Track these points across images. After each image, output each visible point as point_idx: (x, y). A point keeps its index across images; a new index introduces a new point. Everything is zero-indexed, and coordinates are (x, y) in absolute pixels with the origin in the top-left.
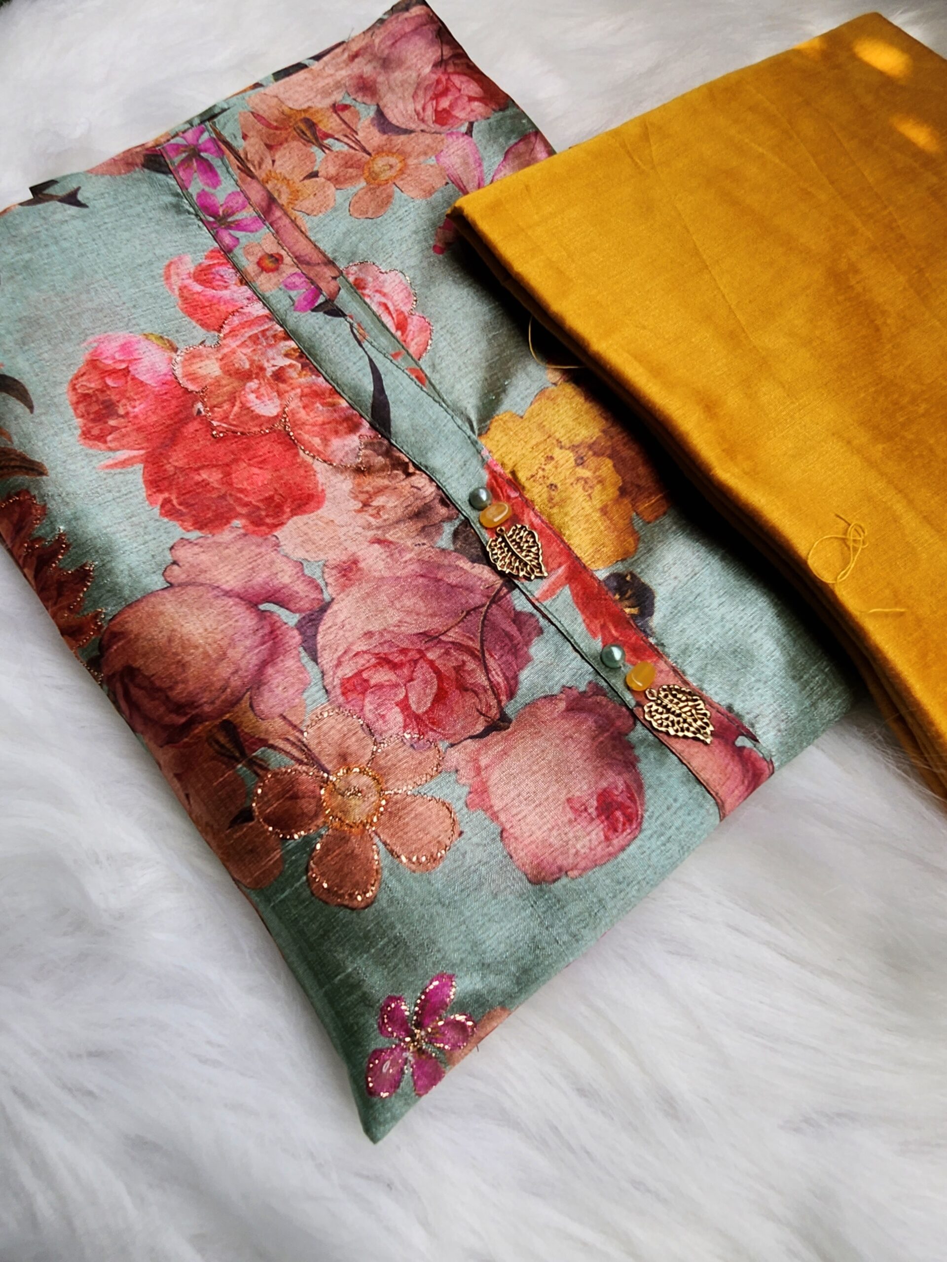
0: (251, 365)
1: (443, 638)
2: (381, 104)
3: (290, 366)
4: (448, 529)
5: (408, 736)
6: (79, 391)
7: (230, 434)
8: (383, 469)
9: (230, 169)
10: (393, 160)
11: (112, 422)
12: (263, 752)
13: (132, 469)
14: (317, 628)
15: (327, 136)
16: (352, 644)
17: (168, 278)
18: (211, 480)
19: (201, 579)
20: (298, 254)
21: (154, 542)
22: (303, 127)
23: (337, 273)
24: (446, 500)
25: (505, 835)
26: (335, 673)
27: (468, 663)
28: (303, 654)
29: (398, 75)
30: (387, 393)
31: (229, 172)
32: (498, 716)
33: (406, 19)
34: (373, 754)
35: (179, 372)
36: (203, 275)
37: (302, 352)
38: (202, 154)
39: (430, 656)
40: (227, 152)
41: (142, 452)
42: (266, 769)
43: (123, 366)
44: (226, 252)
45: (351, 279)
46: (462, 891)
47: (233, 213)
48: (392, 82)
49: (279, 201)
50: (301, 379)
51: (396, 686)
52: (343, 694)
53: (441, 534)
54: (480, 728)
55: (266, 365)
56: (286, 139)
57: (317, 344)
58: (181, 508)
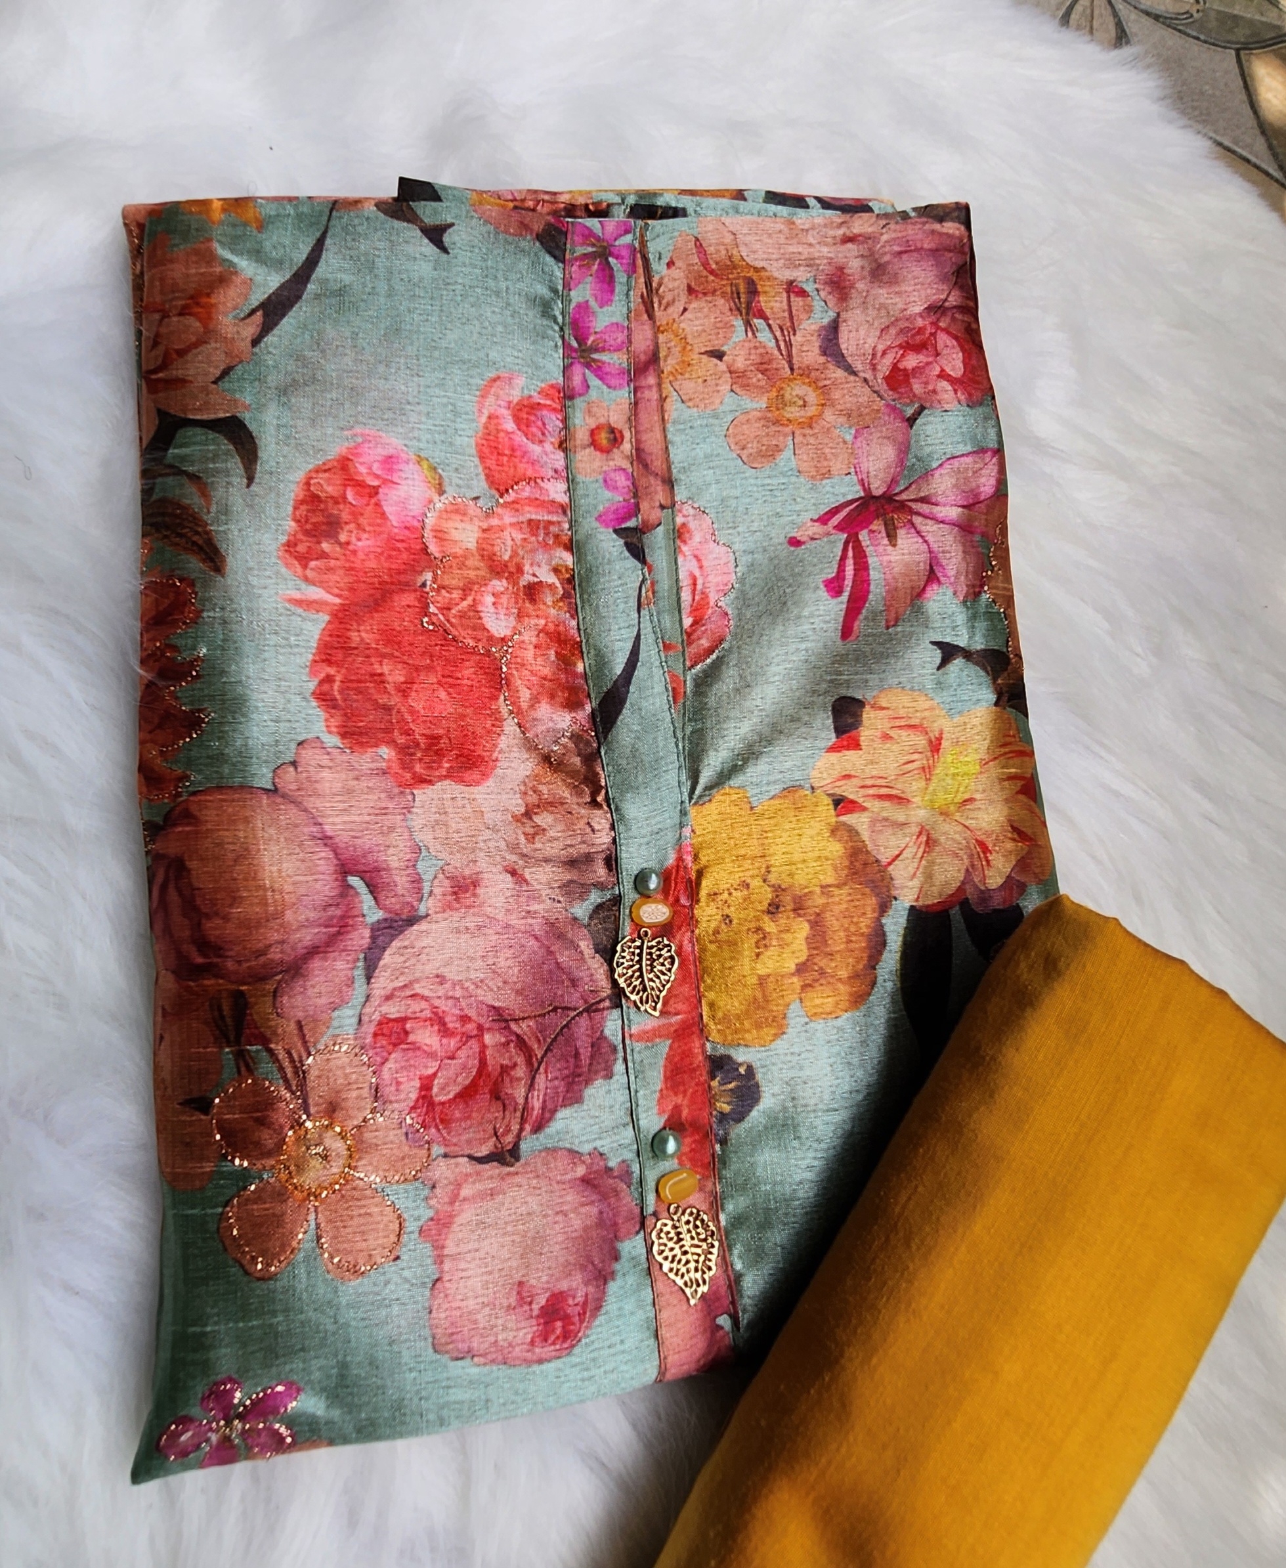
0: (511, 557)
1: (513, 1026)
2: (843, 315)
3: (551, 586)
4: (595, 898)
5: (409, 1121)
6: (312, 488)
7: (441, 631)
8: (572, 774)
9: (631, 293)
10: (812, 397)
11: (325, 546)
12: (258, 1051)
13: (315, 616)
14: (392, 941)
15: (762, 315)
16: (417, 981)
17: (484, 393)
18: (390, 679)
19: (310, 802)
20: (642, 446)
21: (288, 724)
22: (742, 287)
23: (669, 502)
24: (612, 862)
25: (438, 1285)
26: (379, 1006)
27: (518, 1068)
28: (361, 964)
29: (882, 294)
30: (632, 688)
31: (627, 295)
32: (509, 1147)
33: (933, 232)
34: (364, 1121)
35: (430, 521)
36: (525, 412)
37: (573, 576)
38: (610, 259)
39: (487, 1039)
40: (640, 270)
41: (338, 601)
42: (250, 1071)
43: (376, 483)
44: (566, 395)
45: (679, 520)
46: (363, 1319)
47: (603, 350)
48: (870, 299)
49: (662, 364)
50: (551, 611)
51: (432, 1055)
52: (375, 1035)
53: (583, 900)
54: (484, 1151)
55: (527, 568)
56: (715, 291)
57: (594, 579)
58: (338, 697)
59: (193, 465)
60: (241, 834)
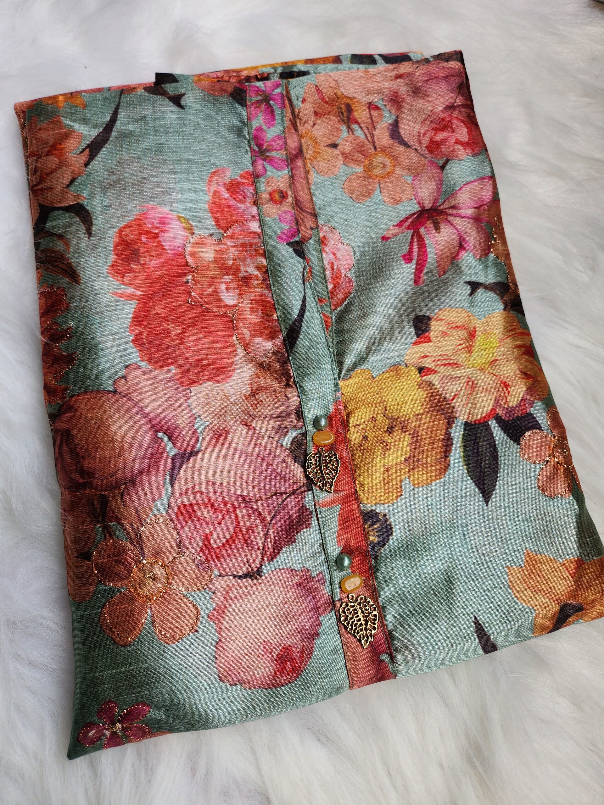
0: (233, 263)
1: (253, 505)
2: (400, 117)
3: (256, 276)
4: (292, 434)
5: (198, 558)
6: (123, 237)
7: (199, 305)
8: (275, 372)
9: (284, 119)
10: (388, 162)
11: (133, 265)
12: (115, 525)
13: (130, 302)
14: (183, 465)
15: (356, 122)
16: (198, 484)
17: (210, 180)
18: (173, 331)
19: (135, 396)
20: (298, 198)
21: (120, 358)
22: (344, 109)
23: (315, 225)
24: (299, 414)
25: (219, 645)
26: (179, 498)
27: (258, 527)
28: (167, 477)
29: (420, 103)
30: (304, 324)
31: (282, 120)
32: (256, 569)
33: (444, 67)
34: (174, 559)
35: (188, 249)
36: (234, 187)
37: (267, 270)
38: (271, 102)
39: (239, 512)
40: (288, 106)
41: (141, 293)
42: (111, 536)
43: (157, 231)
44: (255, 176)
45: (322, 234)
46: (180, 665)
47: (272, 150)
48: (414, 106)
49: (305, 154)
50: (257, 289)
51: (209, 523)
52: (177, 513)
53: (286, 435)
54: (242, 572)
55: (242, 268)
56: (329, 113)
57: (278, 270)
58: (146, 342)
59: (59, 230)
60: (99, 415)
